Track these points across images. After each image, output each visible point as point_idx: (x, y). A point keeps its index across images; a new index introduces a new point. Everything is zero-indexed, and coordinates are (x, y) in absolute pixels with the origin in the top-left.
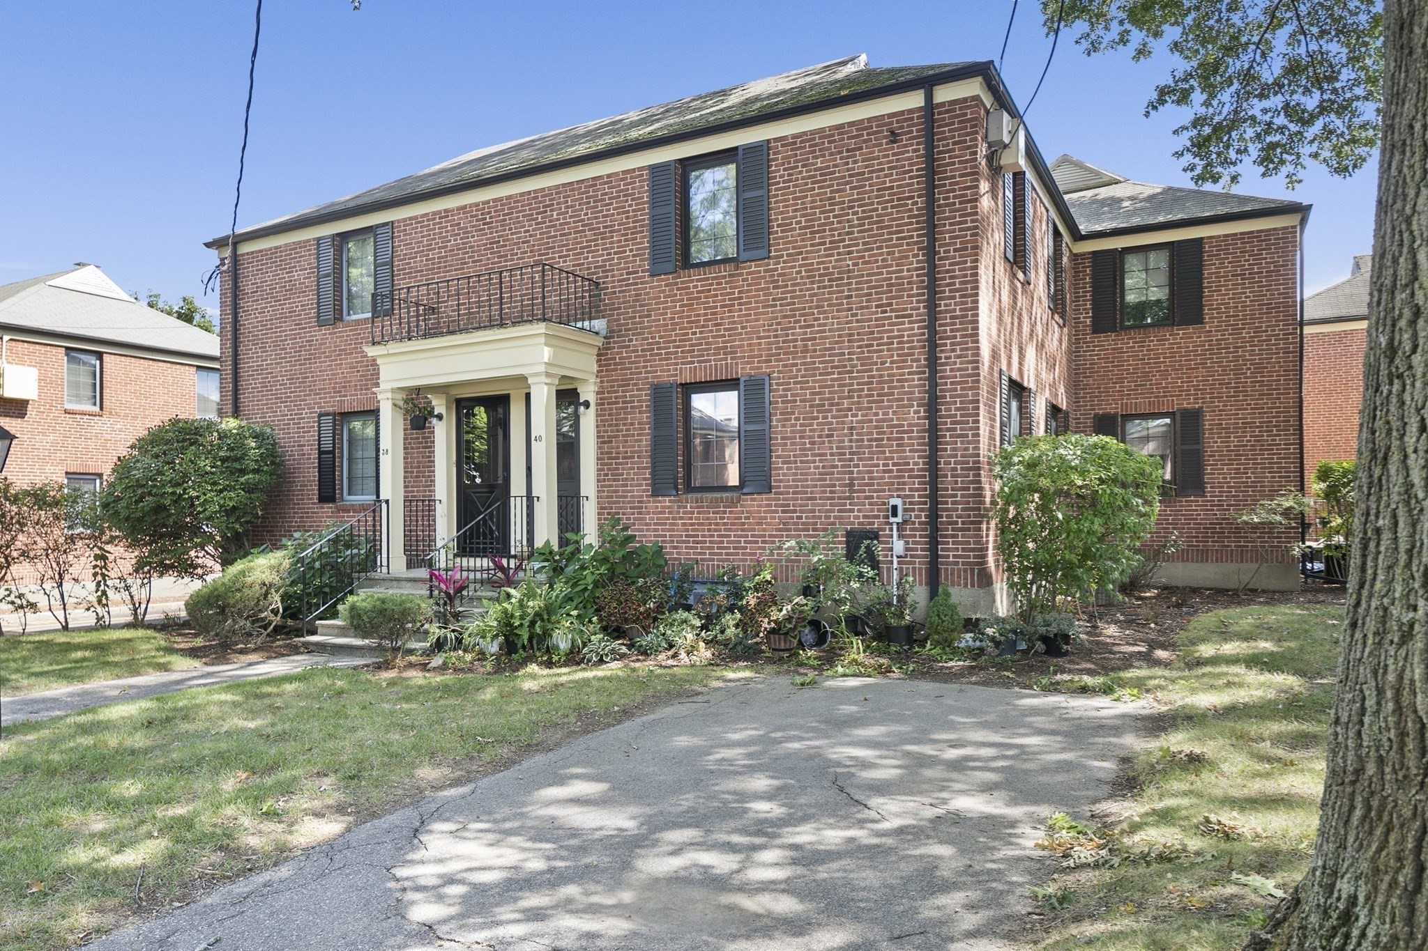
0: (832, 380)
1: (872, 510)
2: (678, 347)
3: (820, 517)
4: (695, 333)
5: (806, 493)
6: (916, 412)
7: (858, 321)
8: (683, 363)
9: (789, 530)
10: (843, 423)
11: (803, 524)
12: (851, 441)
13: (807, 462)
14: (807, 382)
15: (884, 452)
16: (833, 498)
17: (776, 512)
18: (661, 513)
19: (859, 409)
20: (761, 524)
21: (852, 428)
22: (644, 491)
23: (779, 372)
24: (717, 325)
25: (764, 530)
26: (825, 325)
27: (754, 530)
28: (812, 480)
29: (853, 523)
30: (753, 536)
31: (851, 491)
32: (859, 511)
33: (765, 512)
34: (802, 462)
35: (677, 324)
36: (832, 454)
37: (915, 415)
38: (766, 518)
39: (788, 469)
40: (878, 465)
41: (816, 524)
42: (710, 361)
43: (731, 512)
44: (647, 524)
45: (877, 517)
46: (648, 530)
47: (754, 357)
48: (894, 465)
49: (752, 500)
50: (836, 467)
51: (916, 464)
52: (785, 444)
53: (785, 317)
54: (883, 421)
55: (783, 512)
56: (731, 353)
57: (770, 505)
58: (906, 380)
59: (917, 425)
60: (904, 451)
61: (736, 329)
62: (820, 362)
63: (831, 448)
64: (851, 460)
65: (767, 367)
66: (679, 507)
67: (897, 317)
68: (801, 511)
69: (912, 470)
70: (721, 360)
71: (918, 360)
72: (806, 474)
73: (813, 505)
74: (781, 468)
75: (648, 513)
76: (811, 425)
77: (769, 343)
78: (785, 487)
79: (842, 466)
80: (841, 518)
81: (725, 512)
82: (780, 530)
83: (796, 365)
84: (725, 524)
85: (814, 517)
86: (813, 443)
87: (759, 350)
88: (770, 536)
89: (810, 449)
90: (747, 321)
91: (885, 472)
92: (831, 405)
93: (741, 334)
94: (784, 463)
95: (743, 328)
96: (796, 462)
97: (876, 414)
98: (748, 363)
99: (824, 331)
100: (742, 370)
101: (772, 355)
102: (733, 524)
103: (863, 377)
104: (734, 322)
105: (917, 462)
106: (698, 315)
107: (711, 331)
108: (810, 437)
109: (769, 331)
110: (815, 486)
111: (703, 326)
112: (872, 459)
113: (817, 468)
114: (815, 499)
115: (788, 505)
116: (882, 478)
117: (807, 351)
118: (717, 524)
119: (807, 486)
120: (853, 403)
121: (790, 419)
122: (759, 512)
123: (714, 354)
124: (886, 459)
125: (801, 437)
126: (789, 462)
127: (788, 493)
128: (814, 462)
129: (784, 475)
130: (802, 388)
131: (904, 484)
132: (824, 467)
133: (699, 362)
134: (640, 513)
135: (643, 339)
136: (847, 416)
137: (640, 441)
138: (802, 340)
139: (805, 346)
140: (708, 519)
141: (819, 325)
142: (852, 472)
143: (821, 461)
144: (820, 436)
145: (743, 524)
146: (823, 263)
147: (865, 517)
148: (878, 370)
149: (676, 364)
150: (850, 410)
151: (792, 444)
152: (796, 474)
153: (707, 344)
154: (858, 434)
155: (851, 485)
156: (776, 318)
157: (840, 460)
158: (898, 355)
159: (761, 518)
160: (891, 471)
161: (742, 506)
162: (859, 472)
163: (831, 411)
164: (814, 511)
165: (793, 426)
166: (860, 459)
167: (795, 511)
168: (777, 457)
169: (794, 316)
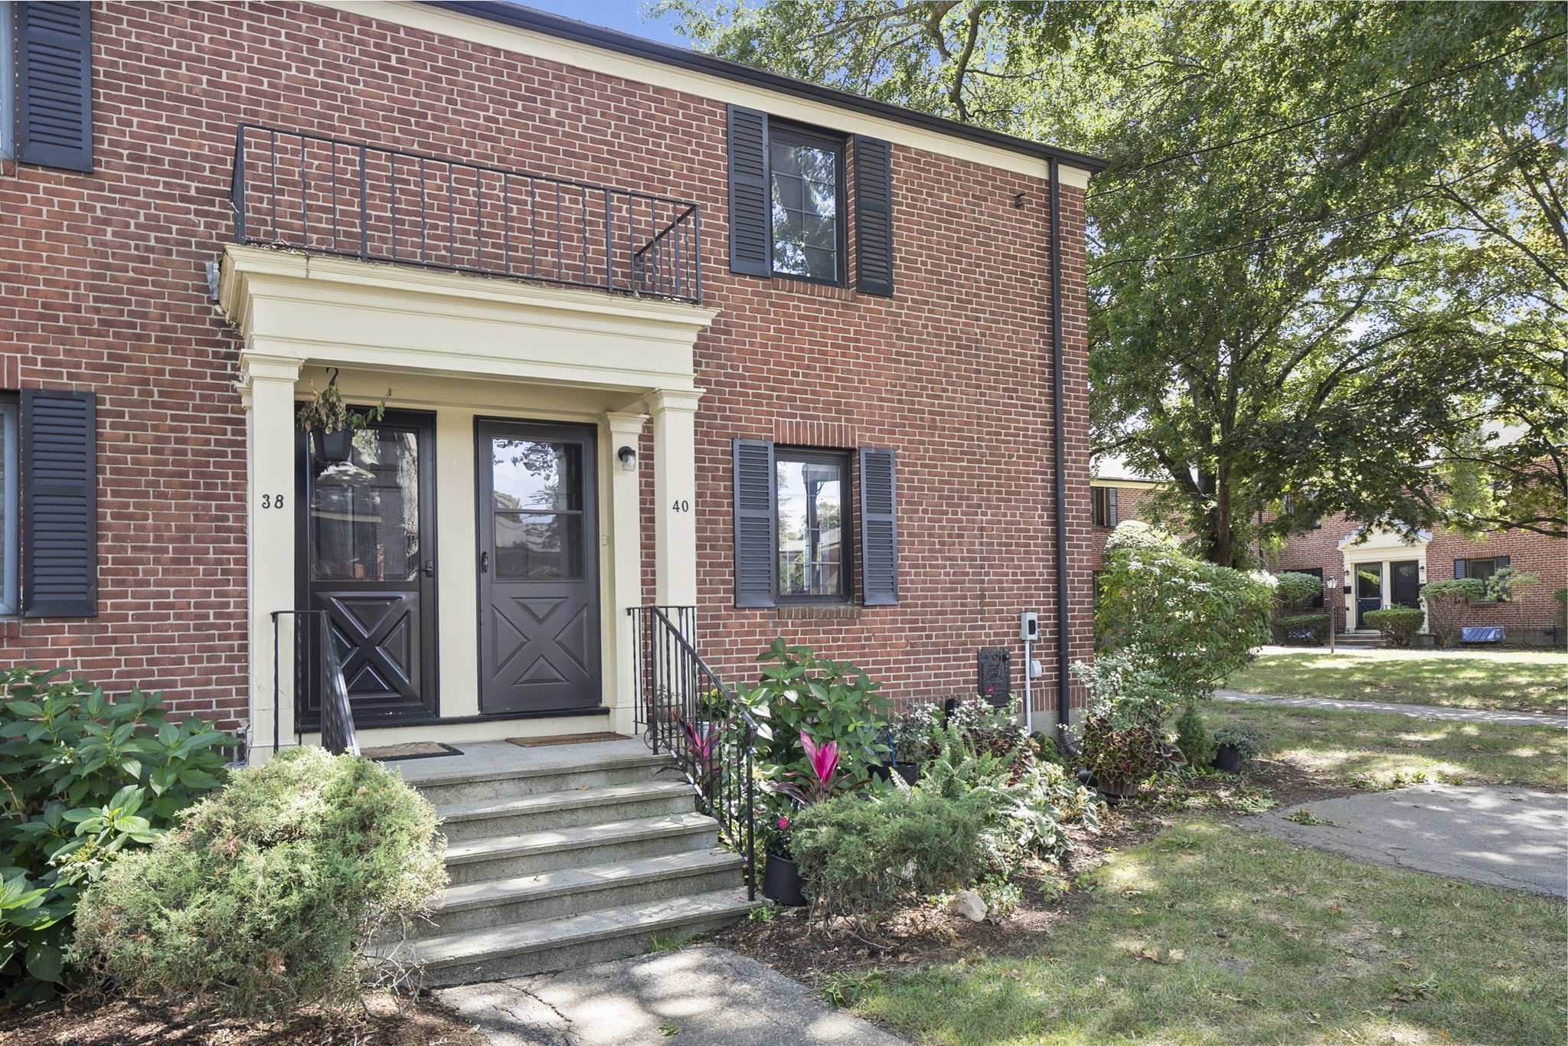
0: (962, 468)
1: (1002, 627)
2: (773, 389)
3: (951, 636)
4: (796, 374)
5: (936, 605)
6: (1041, 517)
7: (986, 402)
8: (779, 414)
9: (917, 653)
10: (973, 521)
11: (933, 645)
12: (981, 544)
13: (937, 567)
14: (936, 466)
15: (1012, 560)
16: (964, 612)
17: (903, 630)
18: (748, 633)
19: (989, 507)
20: (885, 646)
21: (982, 529)
22: (722, 600)
23: (904, 449)
24: (827, 369)
25: (889, 654)
26: (953, 399)
27: (876, 654)
28: (942, 589)
29: (983, 643)
30: (875, 663)
31: (983, 604)
32: (990, 627)
33: (890, 630)
34: (931, 566)
35: (770, 354)
36: (963, 559)
37: (1040, 520)
38: (890, 638)
39: (917, 574)
40: (1007, 575)
41: (946, 644)
42: (817, 418)
43: (847, 631)
44: (726, 652)
45: (1007, 634)
46: (727, 661)
47: (874, 423)
48: (1023, 574)
49: (875, 614)
50: (967, 574)
51: (1041, 574)
52: (913, 543)
53: (910, 379)
54: (1012, 523)
55: (911, 630)
56: (846, 412)
57: (895, 622)
58: (1031, 480)
59: (1041, 531)
60: (1030, 560)
61: (852, 381)
62: (949, 444)
63: (962, 551)
64: (982, 567)
65: (890, 440)
66: (776, 625)
67: (1023, 407)
68: (932, 629)
69: (1038, 581)
70: (833, 419)
71: (1040, 459)
72: (936, 582)
73: (944, 620)
74: (908, 574)
75: (729, 635)
76: (940, 521)
77: (893, 409)
78: (913, 597)
79: (974, 574)
80: (972, 636)
81: (840, 631)
82: (907, 653)
83: (923, 443)
84: (840, 648)
85: (945, 636)
86: (942, 544)
87: (881, 415)
88: (896, 662)
89: (940, 551)
90: (866, 374)
91: (1014, 582)
92: (961, 498)
93: (857, 389)
94: (911, 566)
95: (860, 381)
96: (924, 567)
97: (1005, 515)
98: (867, 430)
99: (953, 407)
100: (860, 438)
101: (895, 425)
102: (850, 648)
103: (991, 470)
104: (849, 372)
105: (1042, 571)
106: (802, 350)
107: (819, 377)
108: (940, 536)
109: (892, 392)
110: (945, 597)
111: (808, 367)
112: (1001, 566)
113: (947, 574)
114: (944, 613)
115: (916, 621)
116: (1012, 589)
117: (935, 428)
118: (829, 648)
119: (937, 597)
120: (982, 499)
121: (916, 511)
122: (883, 630)
123: (824, 410)
124: (1015, 567)
125: (930, 535)
126: (917, 566)
127: (916, 606)
128: (944, 567)
129: (912, 582)
130: (930, 474)
131: (1031, 596)
132: (955, 574)
133: (803, 416)
134: (716, 635)
135: (718, 366)
136: (976, 514)
137: (716, 522)
138: (930, 413)
139: (934, 421)
140: (817, 641)
141: (948, 398)
142: (982, 582)
143: (951, 567)
144: (950, 536)
145: (863, 647)
146: (951, 322)
147: (996, 634)
148: (1006, 463)
149: (771, 414)
150: (980, 506)
151: (921, 543)
152: (924, 582)
153: (813, 393)
154: (988, 536)
155: (982, 596)
156: (900, 378)
157: (971, 566)
158: (1024, 450)
159: (885, 639)
160: (1019, 581)
161: (862, 623)
162: (990, 581)
163: (960, 506)
164: (944, 628)
165: (922, 519)
166: (991, 566)
167: (923, 629)
168: (904, 558)
169: (920, 380)
